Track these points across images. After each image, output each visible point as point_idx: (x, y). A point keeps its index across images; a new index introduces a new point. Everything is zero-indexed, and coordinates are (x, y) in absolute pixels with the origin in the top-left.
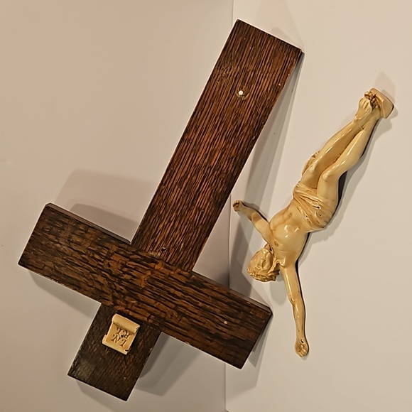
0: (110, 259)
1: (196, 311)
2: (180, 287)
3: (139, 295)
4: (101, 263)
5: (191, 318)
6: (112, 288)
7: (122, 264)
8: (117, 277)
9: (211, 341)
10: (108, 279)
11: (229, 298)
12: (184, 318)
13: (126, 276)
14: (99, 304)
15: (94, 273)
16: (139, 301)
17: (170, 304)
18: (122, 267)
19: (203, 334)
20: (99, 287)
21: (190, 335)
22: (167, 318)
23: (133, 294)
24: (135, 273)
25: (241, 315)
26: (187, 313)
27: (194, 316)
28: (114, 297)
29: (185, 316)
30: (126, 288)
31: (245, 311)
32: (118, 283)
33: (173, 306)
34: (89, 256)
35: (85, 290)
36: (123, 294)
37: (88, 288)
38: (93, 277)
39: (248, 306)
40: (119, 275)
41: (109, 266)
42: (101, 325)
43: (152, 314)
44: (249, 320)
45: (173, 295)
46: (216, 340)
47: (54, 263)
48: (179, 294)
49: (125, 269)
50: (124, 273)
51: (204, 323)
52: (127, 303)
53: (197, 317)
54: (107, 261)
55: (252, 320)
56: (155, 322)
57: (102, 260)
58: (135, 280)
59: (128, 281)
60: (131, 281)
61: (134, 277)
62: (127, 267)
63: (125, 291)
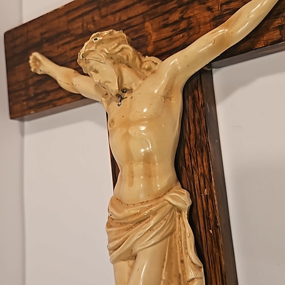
3: (145, 8)
5: (74, 40)
7: (191, 29)
8: (188, 3)
9: (42, 34)
11: (51, 101)
12: (80, 31)
13: (175, 17)
18: (189, 23)
21: (64, 19)
22: (98, 13)
24: (167, 32)
25: (32, 91)
31: (31, 99)
39: (31, 108)
40: (187, 9)
41: (209, 9)
44: (23, 93)
46: (38, 39)
49: (183, 25)
50: (182, 19)
51: (58, 47)
53: (68, 47)
54: (217, 13)
55: (21, 95)
57: (225, 7)
58: (162, 23)
59: (170, 12)
60: (166, 16)
61: (165, 26)
62: (184, 30)
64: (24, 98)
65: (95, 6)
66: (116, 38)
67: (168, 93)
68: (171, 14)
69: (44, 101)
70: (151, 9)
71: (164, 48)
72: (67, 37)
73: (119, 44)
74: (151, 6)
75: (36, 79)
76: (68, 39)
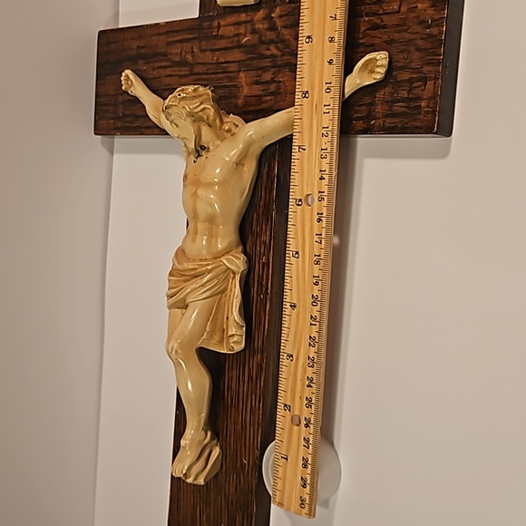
3: (242, 57)
5: (170, 67)
6: (282, 41)
7: (279, 94)
8: (281, 66)
9: (139, 47)
11: (138, 127)
12: (178, 59)
13: (267, 76)
16: (240, 46)
17: (200, 69)
18: (278, 88)
21: (163, 38)
22: (198, 44)
23: (250, 53)
24: (257, 90)
25: (120, 110)
26: (176, 71)
28: (273, 28)
29: (178, 64)
30: (262, 57)
31: (119, 118)
32: (276, 56)
36: (263, 43)
39: (117, 129)
40: (279, 72)
43: (216, 37)
44: (111, 109)
46: (134, 53)
47: (384, 27)
49: (273, 87)
50: (273, 81)
51: (154, 69)
52: (253, 32)
53: (163, 72)
55: (108, 111)
56: (210, 27)
58: (255, 79)
59: (264, 69)
60: (260, 72)
61: (257, 83)
62: (272, 94)
63: (263, 50)
64: (111, 115)
65: (196, 35)
66: (200, 96)
67: (241, 160)
68: (265, 72)
69: (132, 125)
70: (249, 59)
71: (253, 105)
72: (164, 61)
73: (201, 103)
74: (249, 56)
75: (127, 97)
76: (165, 64)
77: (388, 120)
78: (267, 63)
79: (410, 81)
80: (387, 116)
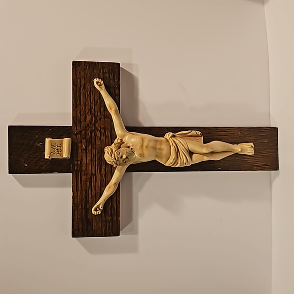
0: (105, 118)
1: (97, 189)
2: (108, 171)
3: (90, 147)
4: (99, 114)
6: (86, 128)
7: (105, 127)
8: (95, 128)
9: (82, 209)
10: (91, 122)
11: (116, 205)
12: (88, 183)
13: (98, 134)
14: (71, 124)
15: (91, 112)
16: (86, 149)
17: (93, 170)
18: (103, 128)
19: (84, 201)
20: (82, 119)
22: (83, 172)
23: (89, 143)
24: (103, 138)
25: (109, 218)
26: (93, 184)
27: (93, 188)
28: (80, 132)
29: (91, 183)
30: (91, 137)
31: (112, 219)
32: (91, 130)
33: (93, 172)
34: (100, 104)
35: (76, 112)
36: (86, 137)
37: (78, 113)
38: (88, 113)
39: (117, 219)
40: (97, 128)
41: (100, 120)
42: (57, 132)
43: (81, 161)
44: (108, 224)
45: (101, 169)
46: (84, 211)
47: (85, 84)
48: (103, 172)
49: (103, 131)
50: (100, 131)
52: (81, 142)
53: (93, 192)
54: (103, 117)
55: (109, 227)
56: (77, 166)
57: (102, 113)
58: (99, 140)
59: (96, 135)
60: (97, 138)
61: (100, 138)
62: (105, 131)
63: (88, 137)
64: (111, 224)
65: (79, 173)
69: (115, 210)
72: (89, 192)
76: (90, 190)
77: (116, 80)
78: (93, 134)
79: (103, 73)
80: (114, 81)
